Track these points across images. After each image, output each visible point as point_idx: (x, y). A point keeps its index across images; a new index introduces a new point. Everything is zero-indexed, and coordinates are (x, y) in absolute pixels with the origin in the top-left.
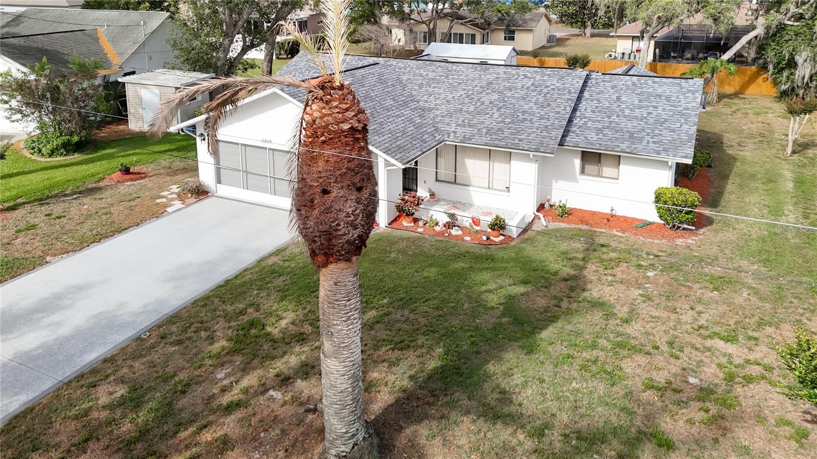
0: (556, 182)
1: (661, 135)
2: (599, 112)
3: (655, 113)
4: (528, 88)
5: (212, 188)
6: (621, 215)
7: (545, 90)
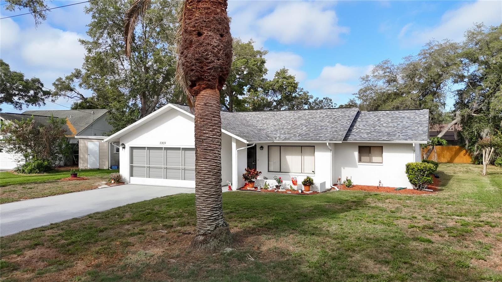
0: (344, 169)
1: (407, 132)
2: (368, 126)
3: (401, 124)
4: (323, 117)
5: (127, 180)
6: (386, 186)
7: (334, 117)
